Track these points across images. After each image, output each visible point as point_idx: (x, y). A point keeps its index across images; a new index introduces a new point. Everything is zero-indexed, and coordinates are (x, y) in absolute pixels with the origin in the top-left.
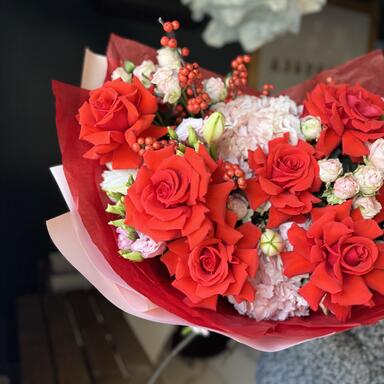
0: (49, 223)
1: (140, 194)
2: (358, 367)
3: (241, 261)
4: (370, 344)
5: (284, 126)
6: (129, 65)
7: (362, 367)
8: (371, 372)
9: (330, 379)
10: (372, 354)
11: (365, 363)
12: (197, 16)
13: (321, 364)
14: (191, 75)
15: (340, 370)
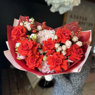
0: (4, 51)
1: (20, 48)
2: (70, 87)
3: (38, 61)
4: (74, 83)
5: (51, 36)
6: (23, 22)
7: (71, 87)
8: (73, 88)
9: (64, 89)
10: (74, 85)
11: (72, 86)
13: (62, 86)
14: (32, 26)
15: (66, 87)
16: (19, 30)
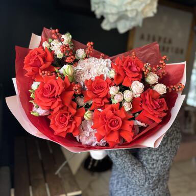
0: (6, 98)
1: (39, 92)
2: (140, 175)
3: (74, 120)
4: (147, 166)
5: (102, 72)
6: (50, 40)
7: (142, 175)
8: (146, 178)
10: (148, 171)
11: (144, 174)
12: (98, 16)
14: (64, 49)
16: (38, 56)
